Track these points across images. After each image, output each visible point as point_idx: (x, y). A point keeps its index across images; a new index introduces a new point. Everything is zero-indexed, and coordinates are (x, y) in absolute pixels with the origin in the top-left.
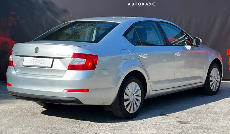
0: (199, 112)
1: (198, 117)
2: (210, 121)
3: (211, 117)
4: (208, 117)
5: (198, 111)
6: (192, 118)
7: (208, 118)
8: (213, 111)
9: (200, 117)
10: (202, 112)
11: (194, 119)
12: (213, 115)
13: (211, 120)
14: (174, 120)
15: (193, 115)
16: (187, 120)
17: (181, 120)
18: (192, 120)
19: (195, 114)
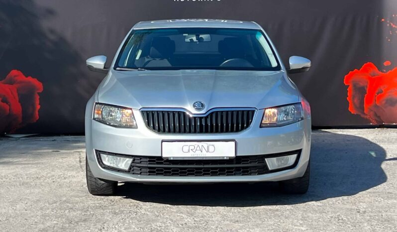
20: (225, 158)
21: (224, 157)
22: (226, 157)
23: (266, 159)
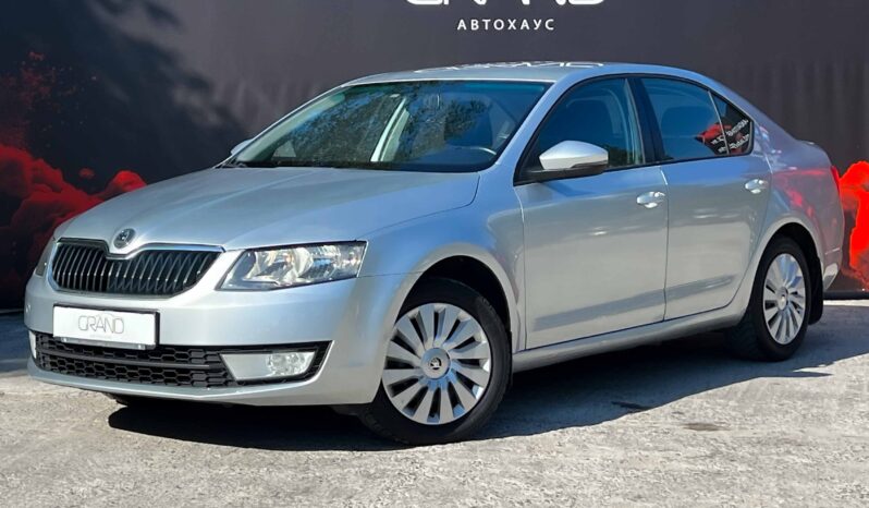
0: (749, 395)
1: (751, 411)
2: (796, 419)
3: (795, 408)
4: (785, 408)
5: (744, 393)
6: (733, 414)
7: (787, 412)
8: (797, 392)
9: (759, 411)
10: (759, 395)
11: (740, 416)
12: (800, 403)
13: (800, 419)
14: (670, 420)
15: (732, 403)
16: (716, 420)
17: (697, 421)
18: (734, 418)
19: (738, 402)
20: (140, 348)
21: (137, 345)
22: (142, 345)
23: (224, 356)
